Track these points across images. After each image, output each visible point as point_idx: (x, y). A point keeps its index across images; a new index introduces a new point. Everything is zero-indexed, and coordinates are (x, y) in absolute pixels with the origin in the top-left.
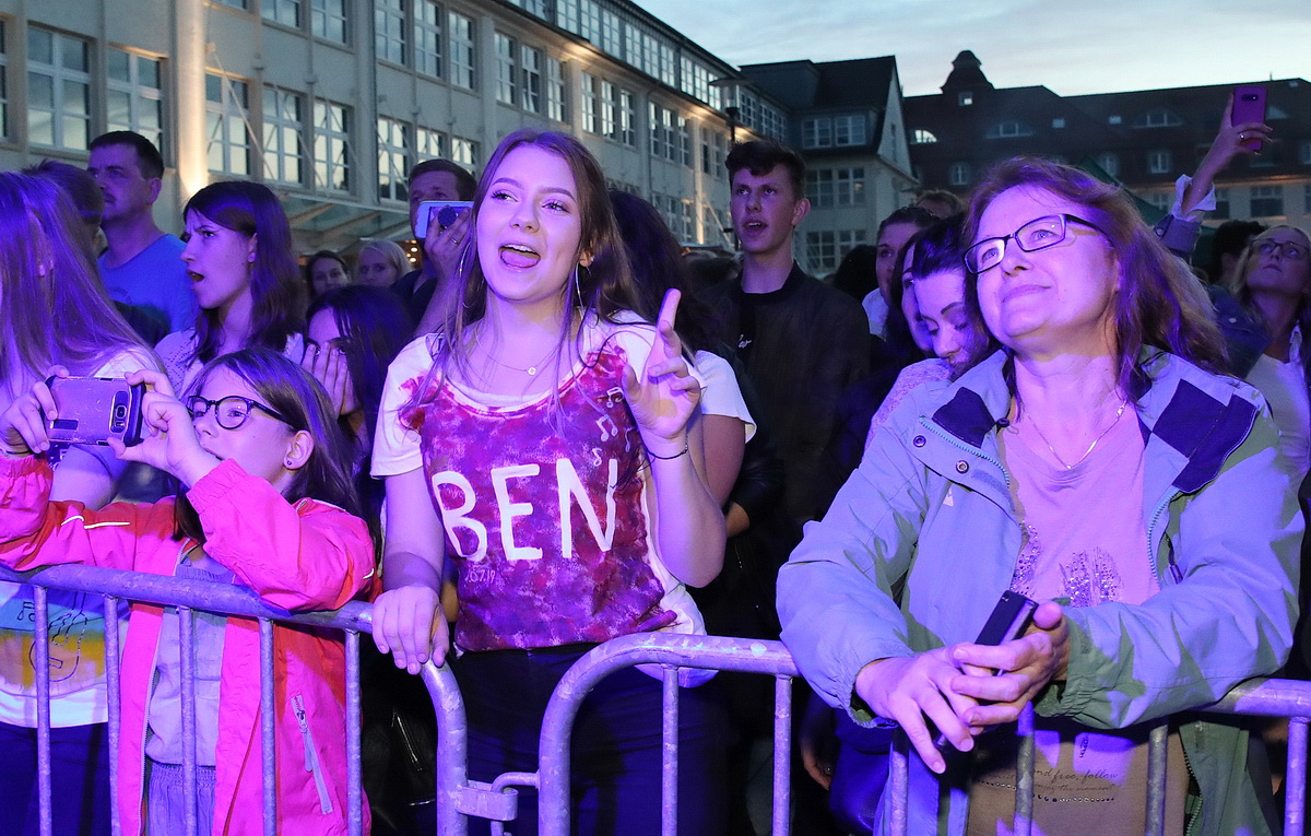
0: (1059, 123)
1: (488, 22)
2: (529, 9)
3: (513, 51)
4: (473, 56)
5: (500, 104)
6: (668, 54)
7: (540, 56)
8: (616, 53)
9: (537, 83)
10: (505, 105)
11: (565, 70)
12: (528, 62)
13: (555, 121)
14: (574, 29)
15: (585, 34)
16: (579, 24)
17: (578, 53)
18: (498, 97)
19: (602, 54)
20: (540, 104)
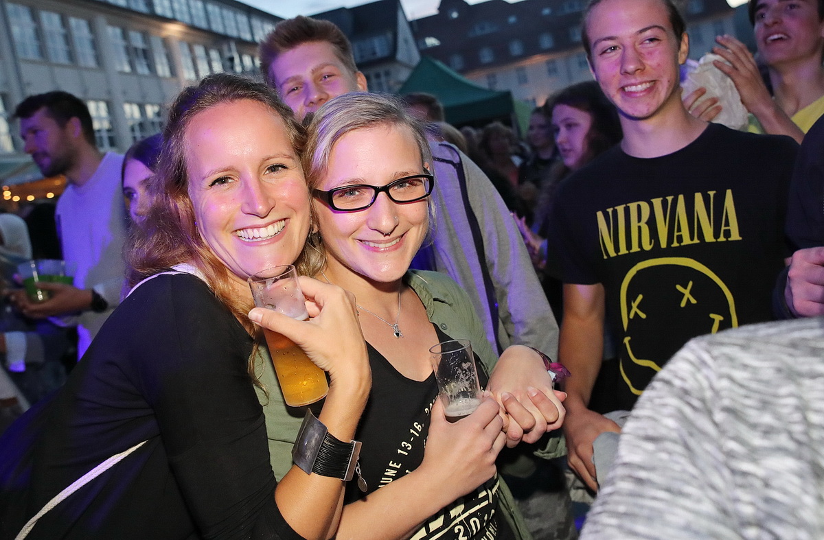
0: (512, 20)
1: (101, 20)
2: (133, 6)
3: (125, 36)
4: (95, 44)
5: (122, 73)
6: (243, 19)
7: (146, 36)
8: (203, 25)
9: (147, 55)
10: (125, 74)
11: (166, 42)
12: (137, 41)
13: (164, 78)
14: (169, 14)
15: (178, 16)
16: (173, 10)
17: (173, 30)
18: (118, 68)
19: (192, 27)
20: (151, 67)
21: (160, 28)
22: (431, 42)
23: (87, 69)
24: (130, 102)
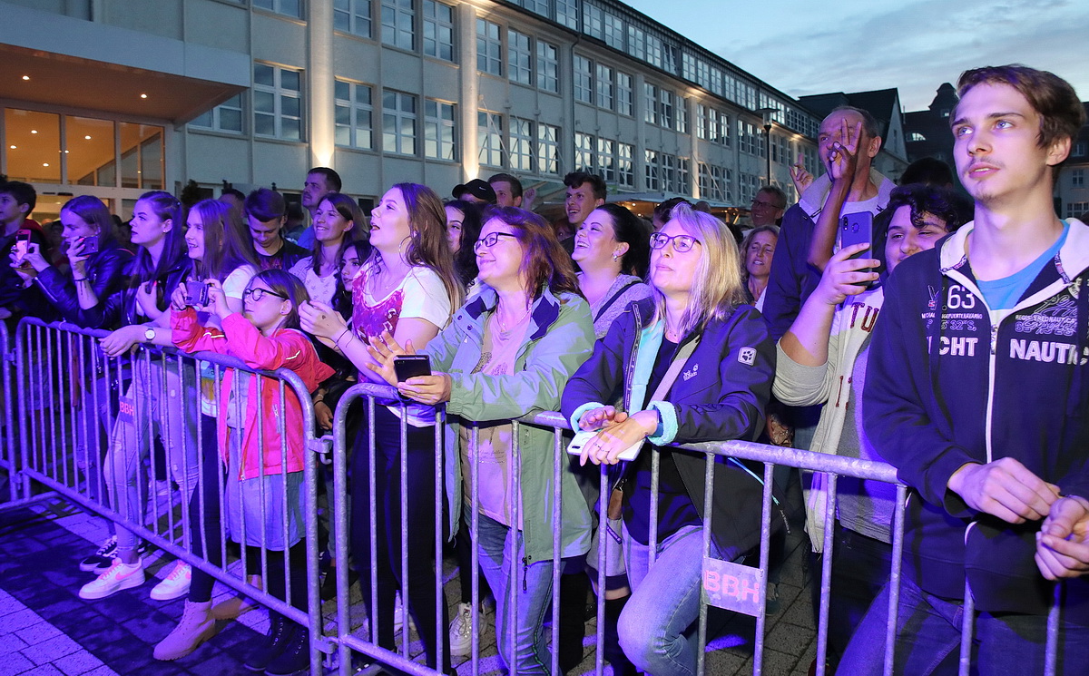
1: (640, 77)
3: (656, 94)
4: (632, 97)
5: (648, 123)
6: (751, 91)
7: (672, 96)
8: (719, 92)
9: (670, 111)
10: (650, 124)
11: (687, 103)
12: (665, 99)
13: (680, 132)
14: (693, 79)
15: (700, 82)
16: (697, 77)
17: (695, 93)
18: (647, 120)
19: (710, 93)
20: (672, 123)
21: (685, 90)
22: (917, 136)
23: (622, 116)
24: (650, 150)
